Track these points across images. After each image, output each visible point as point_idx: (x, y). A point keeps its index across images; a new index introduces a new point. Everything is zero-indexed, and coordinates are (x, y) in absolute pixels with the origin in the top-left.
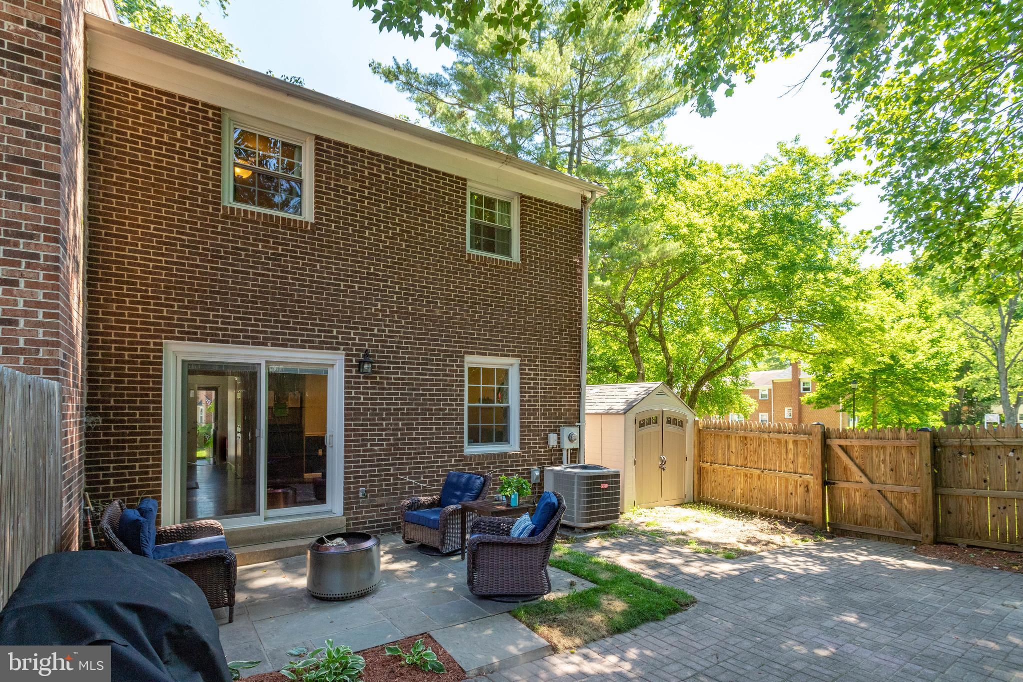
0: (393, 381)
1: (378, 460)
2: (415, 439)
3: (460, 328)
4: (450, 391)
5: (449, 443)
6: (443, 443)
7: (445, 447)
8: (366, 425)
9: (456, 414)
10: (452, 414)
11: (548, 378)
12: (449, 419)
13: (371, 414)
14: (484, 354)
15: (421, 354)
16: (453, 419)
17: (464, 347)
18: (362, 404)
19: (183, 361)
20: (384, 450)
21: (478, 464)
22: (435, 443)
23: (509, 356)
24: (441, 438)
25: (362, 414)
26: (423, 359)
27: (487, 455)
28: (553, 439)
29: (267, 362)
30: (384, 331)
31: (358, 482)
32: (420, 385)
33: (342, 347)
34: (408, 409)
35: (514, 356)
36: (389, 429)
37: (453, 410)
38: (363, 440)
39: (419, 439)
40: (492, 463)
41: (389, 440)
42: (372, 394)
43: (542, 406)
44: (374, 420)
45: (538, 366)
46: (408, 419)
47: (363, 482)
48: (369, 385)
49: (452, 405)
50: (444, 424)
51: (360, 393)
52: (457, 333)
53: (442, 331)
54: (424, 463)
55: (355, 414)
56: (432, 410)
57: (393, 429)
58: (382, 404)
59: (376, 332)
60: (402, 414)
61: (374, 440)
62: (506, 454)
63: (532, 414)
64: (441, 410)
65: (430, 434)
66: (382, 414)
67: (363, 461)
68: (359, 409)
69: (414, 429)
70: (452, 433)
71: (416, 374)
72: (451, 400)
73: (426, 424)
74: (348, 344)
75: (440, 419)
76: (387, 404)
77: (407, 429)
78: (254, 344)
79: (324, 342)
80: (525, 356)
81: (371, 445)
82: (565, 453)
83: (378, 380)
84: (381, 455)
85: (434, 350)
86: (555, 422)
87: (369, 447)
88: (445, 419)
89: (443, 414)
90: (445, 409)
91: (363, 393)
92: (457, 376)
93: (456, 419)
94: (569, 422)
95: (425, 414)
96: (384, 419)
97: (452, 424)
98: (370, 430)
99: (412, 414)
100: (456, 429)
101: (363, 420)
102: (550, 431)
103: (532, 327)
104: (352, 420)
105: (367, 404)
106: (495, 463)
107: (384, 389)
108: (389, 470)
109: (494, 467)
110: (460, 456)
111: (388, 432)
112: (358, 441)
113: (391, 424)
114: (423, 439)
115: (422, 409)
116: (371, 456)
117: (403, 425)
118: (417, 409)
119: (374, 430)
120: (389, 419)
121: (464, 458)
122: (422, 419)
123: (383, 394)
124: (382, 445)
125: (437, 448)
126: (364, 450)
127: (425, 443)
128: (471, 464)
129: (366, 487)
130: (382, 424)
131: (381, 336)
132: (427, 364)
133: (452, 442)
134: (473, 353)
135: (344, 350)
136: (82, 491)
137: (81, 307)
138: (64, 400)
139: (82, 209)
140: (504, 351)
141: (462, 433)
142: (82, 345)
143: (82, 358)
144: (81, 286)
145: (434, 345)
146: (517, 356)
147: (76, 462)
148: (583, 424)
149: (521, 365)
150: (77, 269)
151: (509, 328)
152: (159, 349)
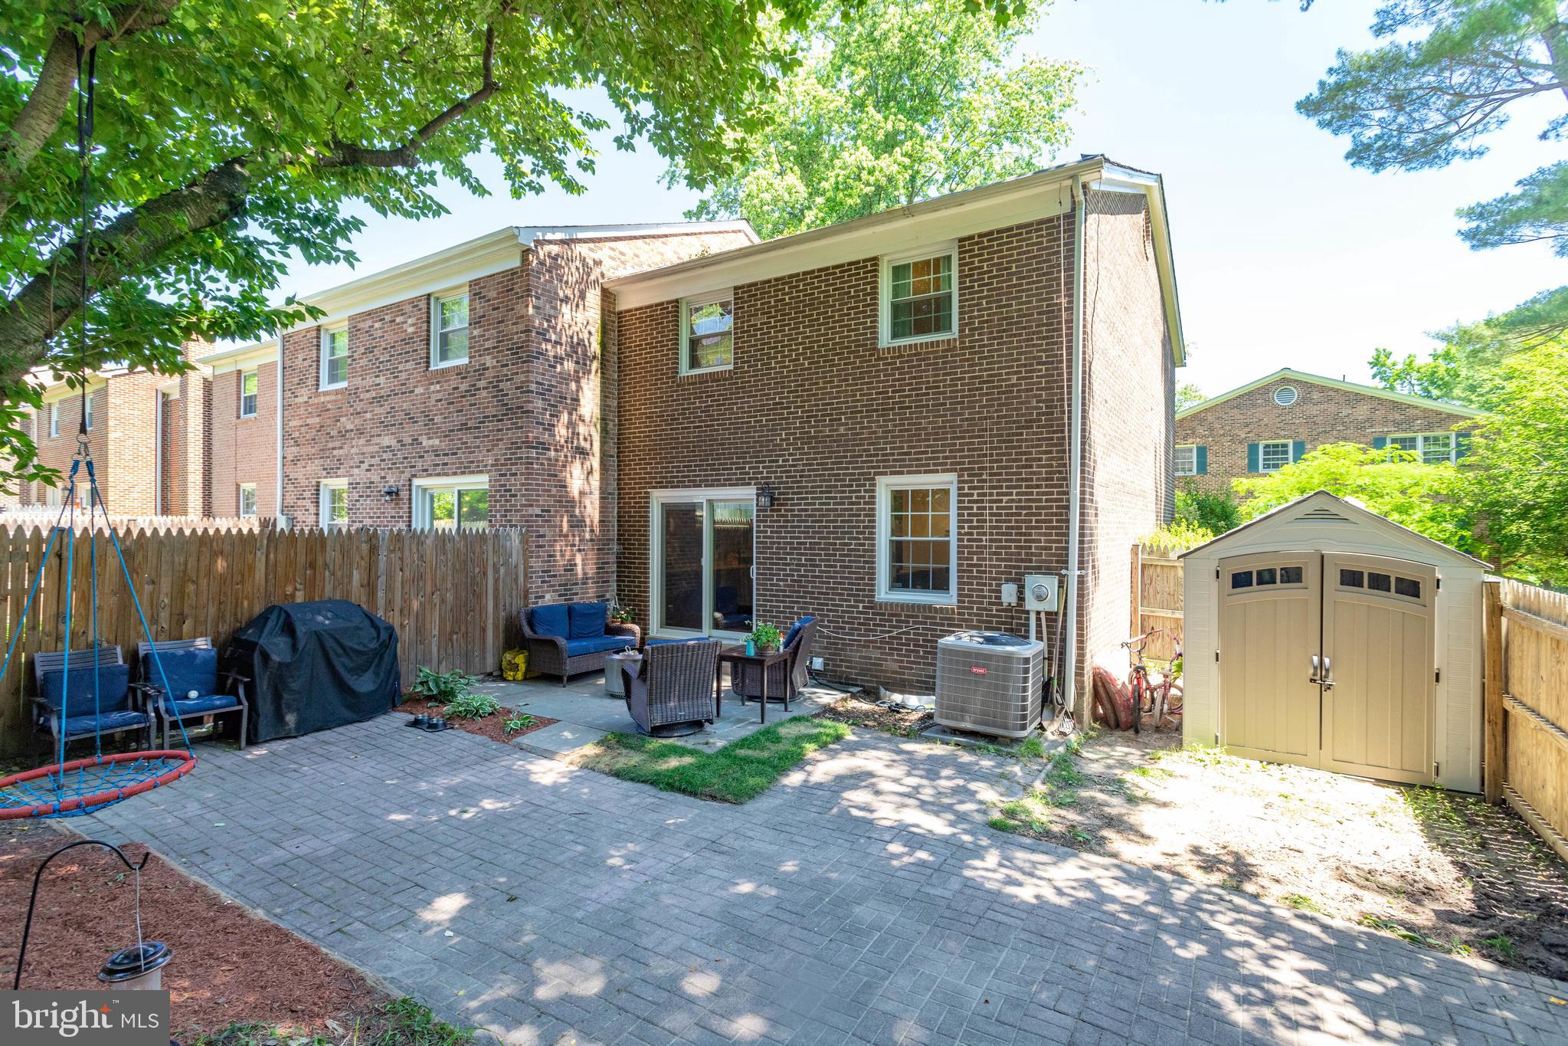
0: (796, 512)
1: (783, 596)
2: (818, 577)
3: (869, 444)
4: (856, 522)
5: (855, 584)
6: (849, 584)
7: (852, 590)
8: (773, 559)
9: (864, 551)
10: (857, 551)
11: (1005, 498)
12: (853, 557)
13: (777, 548)
14: (902, 473)
15: (825, 481)
16: (861, 556)
17: (872, 468)
18: (769, 537)
19: (662, 504)
20: (788, 586)
21: (893, 615)
22: (840, 583)
23: (937, 471)
24: (847, 579)
25: (769, 548)
26: (826, 487)
27: (902, 605)
28: (1009, 594)
29: (707, 501)
30: (788, 460)
31: (766, 616)
32: (824, 516)
33: (753, 482)
34: (811, 543)
35: (948, 471)
36: (791, 565)
37: (860, 545)
38: (769, 575)
39: (822, 577)
40: (913, 616)
41: (792, 576)
42: (777, 527)
43: (991, 541)
44: (780, 553)
45: (985, 481)
46: (811, 554)
47: (770, 616)
48: (775, 518)
49: (860, 539)
50: (848, 562)
51: (767, 527)
52: (864, 450)
53: (847, 451)
54: (827, 605)
55: (763, 548)
56: (835, 544)
57: (797, 565)
58: (787, 538)
59: (781, 463)
60: (805, 549)
61: (778, 575)
62: (930, 606)
63: (974, 553)
64: (846, 544)
65: (833, 573)
66: (786, 549)
68: (766, 543)
69: (817, 566)
70: (860, 573)
71: (820, 504)
72: (857, 533)
73: (828, 561)
74: (757, 478)
75: (845, 556)
76: (791, 538)
77: (810, 566)
79: (739, 479)
80: (962, 470)
81: (776, 580)
82: (1033, 617)
83: (783, 512)
84: (785, 591)
85: (839, 475)
86: (1019, 567)
87: (774, 582)
88: (850, 556)
89: (848, 550)
90: (851, 544)
91: (770, 527)
92: (865, 503)
93: (864, 556)
94: (1048, 568)
95: (829, 549)
96: (788, 554)
97: (860, 561)
98: (774, 565)
99: (812, 550)
100: (864, 567)
101: (768, 554)
102: (1007, 581)
103: (976, 425)
104: (760, 553)
105: (773, 538)
106: (917, 617)
107: (788, 521)
108: (793, 608)
109: (914, 623)
110: (868, 602)
111: (790, 568)
112: (765, 575)
113: (794, 559)
114: (827, 577)
115: (825, 544)
116: (775, 591)
117: (804, 561)
118: (820, 543)
119: (777, 565)
120: (793, 554)
121: (872, 605)
122: (824, 556)
123: (787, 527)
124: (787, 580)
125: (841, 589)
126: (770, 585)
127: (829, 583)
128: (884, 614)
130: (786, 559)
131: (786, 466)
132: (830, 492)
133: (858, 584)
134: (885, 474)
135: (755, 484)
136: (612, 593)
137: (596, 475)
138: (543, 536)
139: (597, 412)
140: (928, 465)
141: (872, 574)
142: (602, 498)
143: (601, 507)
144: (595, 462)
145: (839, 469)
146: (951, 471)
147: (585, 574)
148: (1074, 572)
149: (959, 482)
150: (583, 453)
151: (937, 434)
152: (647, 496)
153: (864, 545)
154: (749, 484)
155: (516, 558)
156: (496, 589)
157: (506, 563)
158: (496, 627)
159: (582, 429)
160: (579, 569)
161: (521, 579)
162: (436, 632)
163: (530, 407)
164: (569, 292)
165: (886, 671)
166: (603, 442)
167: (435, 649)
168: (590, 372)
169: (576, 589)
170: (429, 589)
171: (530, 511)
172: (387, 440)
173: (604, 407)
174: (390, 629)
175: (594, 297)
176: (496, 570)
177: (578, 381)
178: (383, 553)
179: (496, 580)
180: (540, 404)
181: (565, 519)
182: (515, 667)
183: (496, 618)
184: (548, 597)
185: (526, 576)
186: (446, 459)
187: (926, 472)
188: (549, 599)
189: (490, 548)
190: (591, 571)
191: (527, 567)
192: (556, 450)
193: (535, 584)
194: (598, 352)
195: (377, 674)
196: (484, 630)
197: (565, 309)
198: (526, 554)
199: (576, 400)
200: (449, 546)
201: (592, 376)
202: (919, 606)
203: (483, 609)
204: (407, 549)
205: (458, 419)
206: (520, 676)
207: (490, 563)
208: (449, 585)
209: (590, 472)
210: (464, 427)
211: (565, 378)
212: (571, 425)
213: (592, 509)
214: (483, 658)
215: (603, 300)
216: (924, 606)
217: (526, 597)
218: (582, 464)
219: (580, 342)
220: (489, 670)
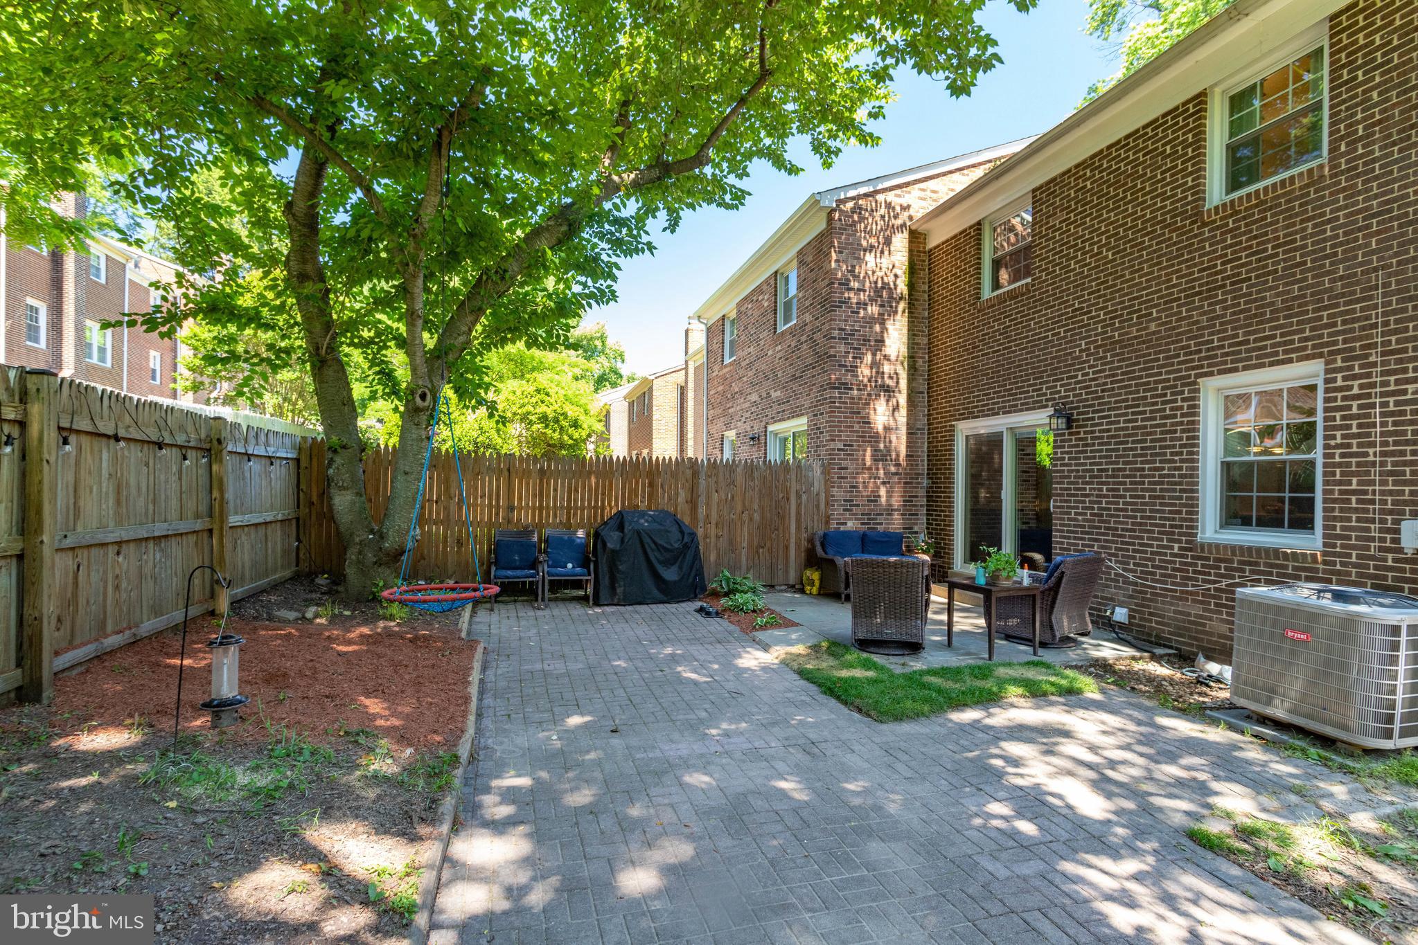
0: (1097, 434)
1: (1082, 533)
2: (1122, 510)
3: (1189, 339)
4: (1172, 439)
5: (1169, 519)
6: (1161, 519)
7: (1164, 526)
8: (1070, 489)
9: (1181, 476)
10: (1174, 476)
12: (1168, 483)
13: (1075, 477)
14: (1235, 370)
15: (1131, 393)
16: (1176, 483)
17: (1193, 368)
18: (1067, 465)
19: (967, 436)
20: (1088, 521)
21: (1221, 560)
22: (1150, 518)
23: (1290, 361)
24: (1158, 511)
25: (1066, 477)
26: (1133, 399)
27: (1239, 548)
28: (1413, 534)
29: (1006, 430)
30: (1088, 374)
32: (1129, 435)
33: (1049, 404)
34: (1113, 470)
35: (1307, 358)
36: (1093, 495)
37: (1176, 469)
38: (1067, 507)
39: (1126, 510)
40: (1250, 563)
41: (1093, 508)
42: (1076, 453)
43: (1384, 454)
44: (1078, 483)
45: (1374, 364)
46: (1114, 483)
48: (1074, 442)
49: (1175, 462)
50: (1161, 490)
51: (1065, 453)
52: (1183, 348)
53: (1160, 352)
54: (1133, 544)
56: (1143, 469)
57: (1097, 496)
58: (1086, 465)
59: (1080, 378)
60: (1107, 476)
61: (1077, 508)
63: (1352, 474)
64: (1156, 469)
65: (1142, 504)
66: (1085, 477)
67: (1068, 531)
68: (1064, 471)
69: (1121, 497)
70: (1175, 505)
71: (1125, 422)
72: (1172, 454)
73: (1136, 490)
74: (1055, 399)
75: (1155, 483)
76: (1091, 464)
77: (1114, 496)
79: (1037, 402)
80: (1331, 353)
81: (1074, 513)
83: (1082, 435)
84: (1085, 527)
85: (1148, 383)
87: (1072, 515)
88: (1162, 483)
89: (1160, 476)
90: (1164, 469)
91: (1067, 453)
92: (1184, 415)
93: (1180, 483)
95: (1135, 476)
96: (1087, 483)
97: (1175, 490)
98: (1072, 495)
99: (1118, 477)
100: (1180, 498)
101: (1066, 483)
102: (1414, 515)
103: (1358, 283)
105: (1071, 465)
106: (1257, 564)
107: (1087, 445)
108: (1093, 546)
109: (1253, 572)
110: (1187, 542)
111: (1092, 498)
112: (1063, 507)
113: (1095, 489)
114: (1132, 510)
115: (1131, 470)
116: (1074, 526)
117: (1108, 490)
118: (1125, 470)
119: (1075, 495)
120: (1093, 483)
121: (1192, 546)
122: (1131, 483)
123: (1086, 451)
124: (1086, 514)
125: (1151, 525)
126: (1068, 519)
127: (1136, 517)
128: (1208, 559)
130: (1085, 489)
131: (1085, 381)
132: (1138, 406)
133: (1174, 519)
134: (1211, 374)
135: (1052, 406)
137: (903, 411)
138: (846, 468)
139: (904, 350)
140: (1277, 354)
141: (1192, 506)
142: (909, 434)
143: (909, 442)
144: (902, 399)
145: (1148, 376)
146: (1313, 357)
147: (889, 505)
149: (1327, 371)
150: (889, 391)
151: (1289, 308)
152: (952, 429)
153: (1180, 468)
154: (1046, 406)
155: (817, 487)
156: (798, 513)
157: (808, 491)
158: (798, 545)
159: (887, 368)
160: (883, 500)
161: (822, 506)
162: (745, 544)
163: (832, 352)
164: (873, 241)
165: (1211, 634)
166: (911, 380)
167: (744, 559)
168: (896, 312)
169: (880, 519)
170: (739, 508)
171: (832, 445)
172: (754, 397)
173: (912, 345)
174: (693, 535)
175: (900, 242)
176: (799, 496)
177: (883, 323)
178: (703, 477)
179: (799, 506)
180: (842, 348)
181: (869, 453)
182: (812, 583)
183: (798, 539)
184: (850, 524)
185: (827, 503)
186: (784, 407)
187: (1272, 364)
188: (851, 525)
189: (794, 477)
190: (896, 502)
191: (829, 495)
192: (859, 390)
193: (837, 512)
194: (906, 292)
195: (680, 568)
196: (787, 547)
197: (869, 258)
198: (828, 483)
199: (882, 341)
200: (756, 474)
201: (899, 317)
202: (1259, 550)
203: (786, 529)
204: (721, 474)
205: (791, 371)
206: (815, 591)
207: (794, 490)
208: (756, 507)
209: (896, 408)
210: (794, 378)
211: (870, 321)
212: (875, 364)
213: (900, 442)
214: (786, 572)
215: (910, 242)
216: (1267, 550)
217: (827, 522)
218: (888, 401)
219: (885, 286)
220: (792, 582)
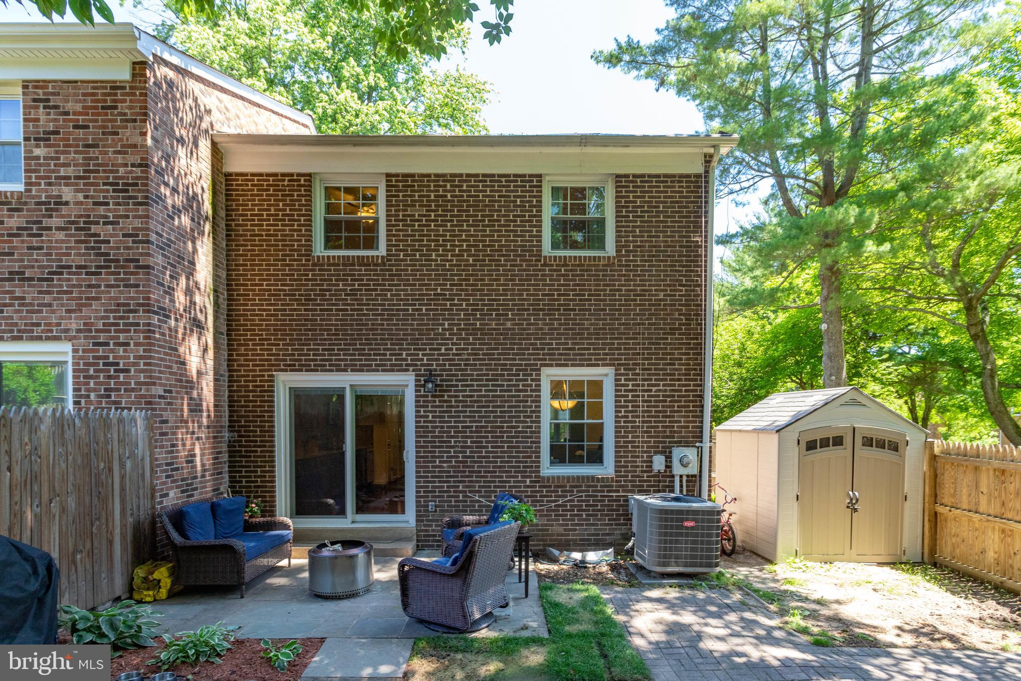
0: (461, 398)
1: (447, 477)
2: (484, 457)
3: (535, 339)
4: (524, 407)
5: (522, 462)
6: (516, 462)
7: (519, 467)
8: (435, 442)
9: (531, 432)
10: (526, 432)
11: (654, 389)
12: (522, 437)
13: (439, 432)
14: (567, 365)
15: (491, 370)
16: (528, 437)
17: (539, 360)
18: (431, 422)
19: (290, 388)
20: (452, 467)
21: (558, 487)
22: (508, 462)
23: (598, 365)
24: (514, 457)
25: (431, 432)
26: (493, 375)
27: (568, 477)
28: (659, 462)
29: (351, 385)
30: (451, 349)
31: (428, 497)
32: (490, 401)
33: (411, 368)
34: (477, 427)
35: (605, 365)
36: (458, 446)
37: (528, 427)
38: (432, 457)
39: (489, 457)
40: (576, 486)
41: (458, 457)
42: (440, 412)
43: (643, 422)
44: (443, 437)
45: (638, 374)
46: (477, 437)
47: (432, 497)
48: (437, 403)
49: (527, 422)
50: (517, 442)
51: (429, 411)
52: (531, 344)
53: (514, 344)
54: (495, 482)
55: (424, 432)
56: (503, 427)
57: (462, 447)
58: (451, 422)
59: (443, 351)
60: (471, 432)
61: (443, 457)
62: (593, 477)
63: (629, 432)
64: (513, 427)
65: (502, 452)
66: (450, 432)
67: (432, 477)
68: (427, 427)
69: (484, 447)
70: (527, 452)
71: (486, 391)
72: (524, 417)
73: (497, 442)
74: (416, 365)
75: (512, 437)
76: (455, 422)
77: (477, 447)
78: (337, 371)
79: (395, 365)
80: (619, 365)
81: (440, 462)
82: (677, 479)
83: (446, 398)
84: (449, 472)
85: (506, 365)
86: (665, 442)
87: (437, 463)
88: (518, 437)
89: (516, 432)
90: (518, 427)
91: (431, 412)
92: (532, 391)
93: (531, 437)
94: (687, 442)
95: (496, 432)
96: (452, 437)
97: (527, 442)
98: (439, 447)
99: (481, 432)
100: (531, 447)
101: (432, 437)
102: (656, 453)
103: (631, 329)
104: (421, 437)
105: (435, 422)
106: (581, 486)
107: (451, 406)
108: (458, 487)
109: (578, 492)
110: (536, 477)
111: (456, 449)
112: (427, 457)
113: (459, 442)
114: (493, 457)
115: (492, 427)
116: (439, 472)
117: (471, 442)
118: (487, 427)
119: (442, 447)
120: (458, 437)
121: (539, 480)
122: (492, 437)
123: (451, 412)
124: (451, 462)
125: (509, 467)
126: (433, 467)
127: (496, 462)
128: (550, 487)
129: (435, 501)
130: (450, 442)
131: (449, 355)
132: (497, 380)
133: (526, 462)
134: (550, 365)
135: (413, 371)
136: (224, 487)
137: (211, 354)
138: (166, 422)
139: (210, 281)
140: (591, 360)
141: (538, 452)
142: (216, 380)
143: (215, 390)
144: (209, 337)
145: (505, 359)
146: (610, 365)
147: (203, 465)
148: (706, 445)
149: (616, 375)
150: (200, 327)
151: (598, 334)
152: (271, 379)
153: (531, 427)
154: (407, 370)
155: (142, 448)
156: (123, 489)
157: (132, 456)
159: (198, 299)
160: (198, 460)
161: (147, 475)
165: (553, 534)
166: (216, 318)
168: (203, 234)
169: (196, 483)
173: (216, 277)
175: (205, 150)
176: (122, 465)
177: (194, 242)
179: (123, 477)
181: (185, 402)
182: (154, 585)
183: (123, 526)
184: (172, 494)
185: (151, 471)
187: (588, 365)
188: (173, 497)
189: (115, 436)
190: (207, 460)
191: (153, 459)
193: (161, 480)
194: (210, 212)
196: (111, 542)
198: (152, 443)
199: (193, 263)
201: (205, 239)
202: (583, 477)
203: (109, 515)
206: (162, 594)
207: (116, 455)
209: (205, 350)
211: (182, 235)
212: (189, 292)
213: (207, 391)
214: (111, 579)
215: (213, 155)
216: (588, 477)
217: (153, 497)
218: (199, 339)
219: (195, 195)
220: (118, 593)
